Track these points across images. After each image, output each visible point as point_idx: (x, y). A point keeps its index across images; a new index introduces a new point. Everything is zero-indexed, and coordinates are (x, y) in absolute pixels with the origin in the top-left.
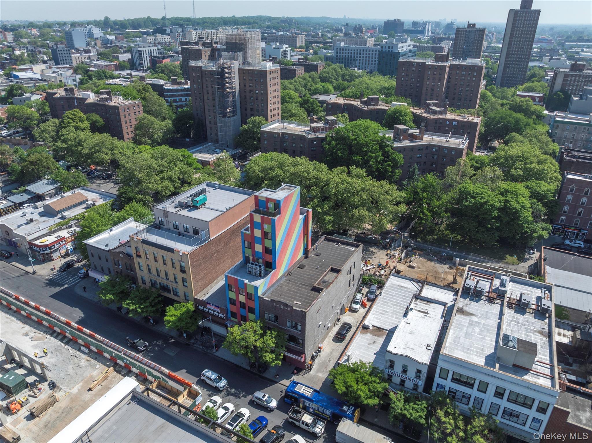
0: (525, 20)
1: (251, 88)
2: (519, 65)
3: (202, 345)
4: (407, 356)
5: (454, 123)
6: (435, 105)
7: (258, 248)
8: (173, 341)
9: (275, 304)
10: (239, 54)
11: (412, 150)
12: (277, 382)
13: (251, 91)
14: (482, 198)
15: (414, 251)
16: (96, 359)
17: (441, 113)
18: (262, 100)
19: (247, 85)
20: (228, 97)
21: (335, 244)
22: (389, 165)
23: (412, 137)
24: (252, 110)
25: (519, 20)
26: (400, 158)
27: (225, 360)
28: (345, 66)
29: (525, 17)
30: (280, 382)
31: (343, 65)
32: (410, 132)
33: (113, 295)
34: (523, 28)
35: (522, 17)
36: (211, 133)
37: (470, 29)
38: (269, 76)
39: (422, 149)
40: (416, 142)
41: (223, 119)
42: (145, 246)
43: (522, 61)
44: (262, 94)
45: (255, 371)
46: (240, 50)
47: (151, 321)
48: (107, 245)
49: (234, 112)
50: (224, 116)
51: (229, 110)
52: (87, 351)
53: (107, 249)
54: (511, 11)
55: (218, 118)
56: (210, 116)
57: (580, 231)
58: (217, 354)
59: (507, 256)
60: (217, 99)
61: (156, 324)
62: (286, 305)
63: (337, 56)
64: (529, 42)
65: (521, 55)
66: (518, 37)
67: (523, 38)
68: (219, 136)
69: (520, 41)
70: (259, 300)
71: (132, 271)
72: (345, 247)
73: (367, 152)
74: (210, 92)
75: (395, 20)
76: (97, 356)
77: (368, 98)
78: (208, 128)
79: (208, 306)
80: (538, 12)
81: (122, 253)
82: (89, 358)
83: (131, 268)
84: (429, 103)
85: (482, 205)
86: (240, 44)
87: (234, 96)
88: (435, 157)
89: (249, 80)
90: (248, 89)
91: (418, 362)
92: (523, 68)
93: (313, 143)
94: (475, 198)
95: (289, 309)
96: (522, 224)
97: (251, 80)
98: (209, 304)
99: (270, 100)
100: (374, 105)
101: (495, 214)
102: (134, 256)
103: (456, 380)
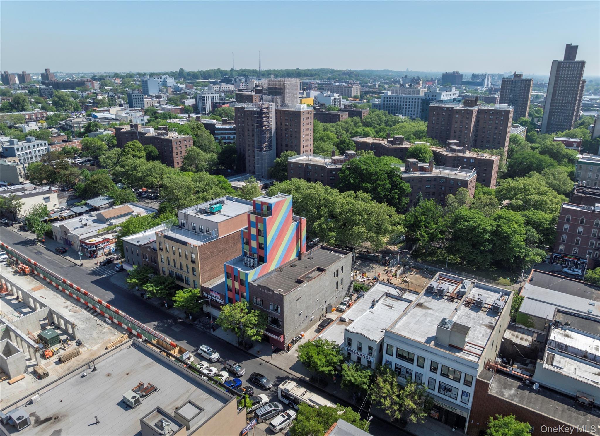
0: (568, 71)
1: (287, 127)
2: (564, 113)
3: (203, 326)
4: (360, 334)
5: (471, 160)
6: (455, 144)
7: (254, 244)
8: (181, 320)
9: (260, 289)
10: (278, 98)
11: (421, 181)
13: (286, 129)
14: (475, 222)
15: (411, 268)
16: (116, 329)
17: (459, 151)
18: (296, 137)
19: (283, 124)
20: (265, 133)
21: (328, 252)
22: (396, 193)
23: (423, 169)
24: (287, 145)
25: (563, 70)
26: (407, 187)
27: (219, 338)
28: (389, 113)
29: (569, 67)
30: (261, 358)
31: (387, 112)
32: (419, 165)
33: (137, 280)
34: (567, 77)
35: (566, 67)
36: (250, 166)
37: (517, 79)
38: (302, 117)
39: (430, 181)
40: (425, 174)
41: (260, 153)
42: (166, 240)
43: (567, 110)
44: (296, 132)
45: (242, 348)
46: (279, 94)
47: (166, 305)
48: (138, 241)
49: (270, 147)
50: (261, 150)
51: (265, 145)
52: (110, 322)
53: (138, 244)
54: (554, 62)
55: (256, 152)
56: (249, 150)
57: (579, 260)
58: (214, 333)
59: (501, 278)
60: (256, 135)
61: (169, 308)
62: (269, 290)
63: (384, 104)
64: (574, 91)
65: (567, 103)
66: (562, 87)
67: (568, 87)
68: (256, 168)
69: (564, 90)
70: (249, 286)
71: (156, 263)
72: (336, 254)
73: (376, 180)
74: (250, 129)
75: (454, 72)
76: (117, 327)
77: (394, 137)
78: (247, 161)
79: (211, 293)
80: (583, 63)
81: (149, 247)
82: (111, 328)
83: (155, 260)
84: (450, 143)
85: (475, 228)
86: (280, 89)
87: (271, 133)
88: (443, 189)
89: (286, 119)
90: (284, 127)
91: (369, 339)
92: (568, 116)
93: (331, 172)
94: (468, 221)
95: (271, 293)
96: (513, 248)
97: (287, 120)
98: (212, 291)
99: (303, 137)
100: (399, 144)
101: (487, 237)
102: (158, 249)
103: (400, 356)
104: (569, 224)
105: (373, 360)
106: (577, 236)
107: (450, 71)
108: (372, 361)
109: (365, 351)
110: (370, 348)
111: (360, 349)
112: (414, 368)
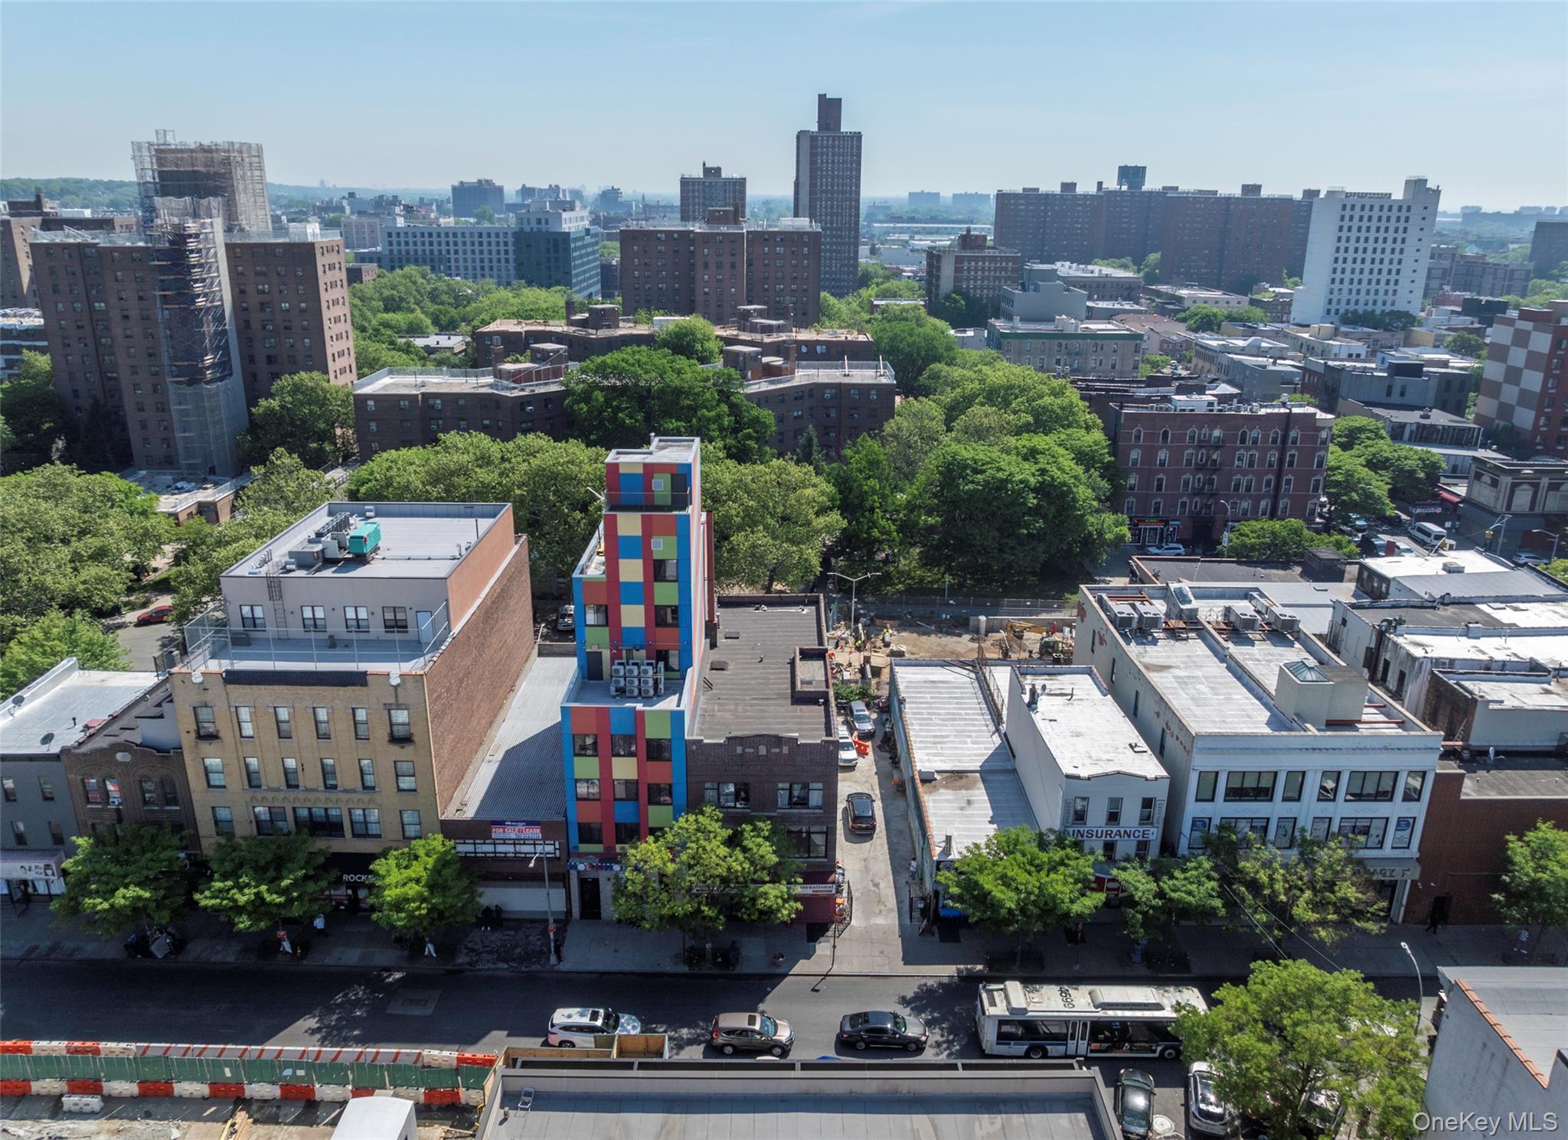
0: (833, 155)
1: (265, 298)
2: (839, 252)
3: (501, 959)
4: (1119, 773)
5: (818, 348)
6: (761, 314)
7: (633, 616)
8: (398, 975)
9: (739, 750)
10: (214, 202)
12: (785, 975)
13: (263, 306)
15: (878, 622)
16: (148, 1115)
17: (780, 329)
18: (304, 328)
19: (250, 289)
20: (200, 324)
21: (751, 610)
23: (770, 371)
24: (270, 360)
25: (822, 154)
26: (767, 415)
27: (602, 974)
29: (833, 147)
30: (796, 970)
33: (140, 884)
34: (833, 170)
35: (827, 147)
36: (145, 439)
37: (712, 179)
38: (321, 261)
39: (801, 398)
41: (189, 390)
42: (237, 691)
43: (844, 244)
44: (302, 311)
45: (707, 969)
46: (214, 192)
47: (287, 946)
48: (48, 739)
49: (224, 367)
50: (194, 376)
51: (209, 359)
52: (94, 1102)
53: (54, 748)
54: (801, 135)
55: (172, 389)
56: (136, 386)
57: (1166, 523)
58: (566, 966)
60: (162, 332)
62: (778, 740)
64: (851, 200)
65: (840, 229)
66: (826, 192)
67: (838, 192)
68: (180, 445)
69: (832, 200)
70: (688, 753)
71: (174, 801)
72: (780, 610)
74: (134, 314)
75: (480, 182)
76: (149, 1107)
78: (133, 425)
79: (497, 833)
80: (858, 137)
81: (125, 747)
82: (116, 1124)
83: (174, 792)
85: (1004, 482)
86: (208, 176)
87: (220, 319)
88: (833, 415)
89: (258, 274)
90: (253, 300)
91: (1146, 779)
92: (849, 259)
93: (523, 409)
95: (785, 750)
96: (1082, 516)
97: (264, 274)
98: (500, 823)
99: (330, 330)
100: (609, 327)
101: (1032, 501)
102: (187, 741)
103: (1236, 794)
104: (1140, 447)
105: (1154, 834)
106: (1157, 472)
107: (471, 178)
108: (1151, 837)
109: (1131, 815)
110: (1148, 803)
111: (1113, 817)
112: (1275, 809)
